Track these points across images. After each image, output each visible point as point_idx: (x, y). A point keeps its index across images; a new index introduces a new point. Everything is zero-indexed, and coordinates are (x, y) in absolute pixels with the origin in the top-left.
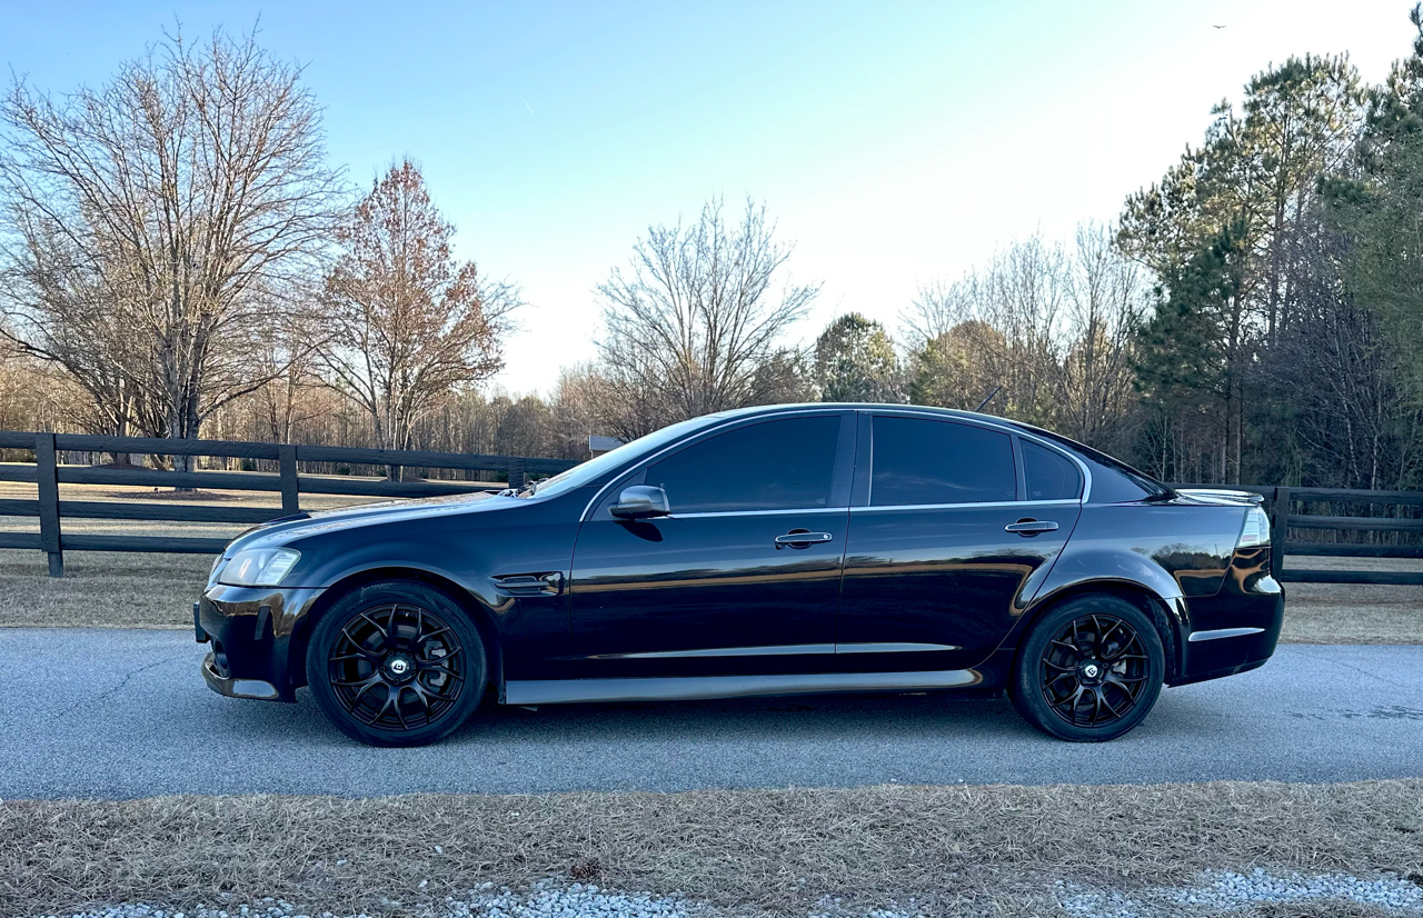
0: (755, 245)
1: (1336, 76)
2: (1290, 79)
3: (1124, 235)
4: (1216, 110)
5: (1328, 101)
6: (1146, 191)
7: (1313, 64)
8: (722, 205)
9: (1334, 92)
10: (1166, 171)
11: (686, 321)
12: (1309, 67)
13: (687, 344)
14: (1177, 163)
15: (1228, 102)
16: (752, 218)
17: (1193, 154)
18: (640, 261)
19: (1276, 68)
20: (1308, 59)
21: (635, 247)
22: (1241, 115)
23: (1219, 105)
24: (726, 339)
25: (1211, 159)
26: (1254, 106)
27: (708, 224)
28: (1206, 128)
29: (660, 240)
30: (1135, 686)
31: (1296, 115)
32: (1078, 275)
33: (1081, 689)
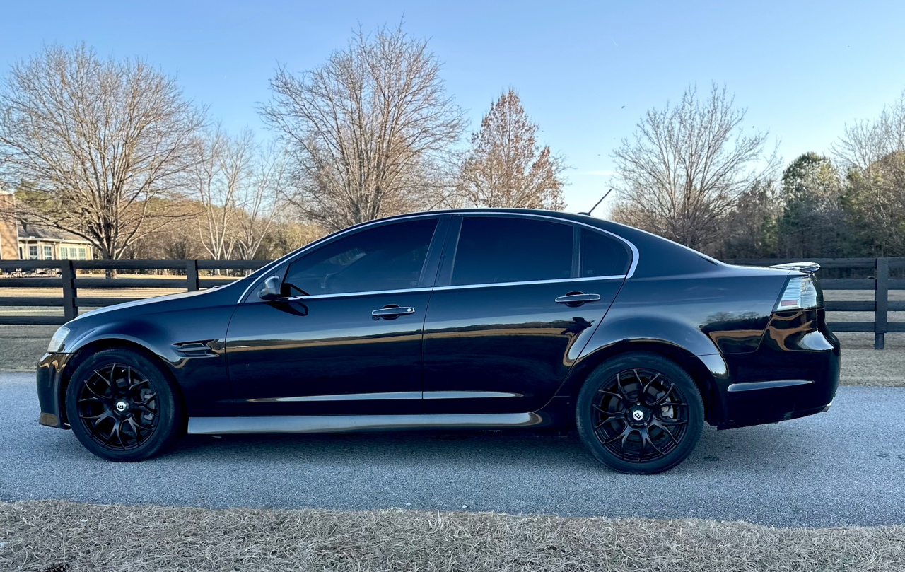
0: (719, 114)
8: (696, 91)
11: (672, 168)
13: (673, 183)
16: (716, 97)
18: (640, 133)
21: (638, 125)
24: (699, 177)
27: (687, 105)
29: (654, 119)
30: (678, 428)
33: (629, 430)
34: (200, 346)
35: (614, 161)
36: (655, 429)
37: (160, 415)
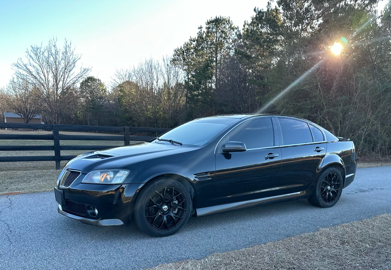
0: (69, 54)
1: (228, 22)
2: (217, 22)
3: (174, 60)
4: (199, 28)
5: (226, 29)
6: (179, 48)
7: (222, 19)
8: (57, 41)
9: (227, 27)
10: (184, 43)
11: (46, 77)
12: (221, 19)
13: (47, 84)
14: (187, 41)
15: (202, 26)
16: (67, 46)
17: (192, 39)
18: (29, 57)
19: (213, 19)
20: (221, 17)
21: (27, 52)
22: (204, 30)
23: (200, 27)
24: (61, 83)
25: (197, 41)
26: (209, 28)
27: (52, 46)
28: (197, 33)
29: (36, 50)
30: (337, 191)
31: (219, 32)
32: (164, 70)
33: (328, 193)
34: (204, 175)
35: (12, 68)
36: (333, 192)
37: (186, 210)
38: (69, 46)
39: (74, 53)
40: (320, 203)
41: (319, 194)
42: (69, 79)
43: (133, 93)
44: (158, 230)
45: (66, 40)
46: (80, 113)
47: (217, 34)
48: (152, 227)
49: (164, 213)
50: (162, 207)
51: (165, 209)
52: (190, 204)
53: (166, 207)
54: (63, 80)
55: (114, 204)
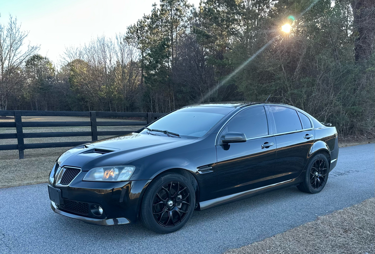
3: (127, 38)
4: (153, 5)
6: (133, 26)
9: (182, 4)
10: (137, 21)
14: (141, 18)
15: (156, 4)
17: (146, 17)
22: (159, 7)
23: (154, 4)
25: (152, 18)
26: (163, 6)
28: (151, 10)
30: (324, 177)
31: (173, 9)
32: (117, 48)
33: (316, 179)
34: (207, 167)
36: (320, 178)
37: (190, 204)
38: (15, 22)
39: (21, 30)
40: (310, 189)
41: (308, 180)
42: (15, 58)
43: (85, 72)
44: (165, 227)
45: (11, 16)
46: (26, 94)
47: (172, 12)
48: (159, 224)
49: (169, 209)
50: (168, 203)
51: (170, 204)
52: (194, 198)
53: (171, 202)
54: (9, 58)
55: (120, 202)
